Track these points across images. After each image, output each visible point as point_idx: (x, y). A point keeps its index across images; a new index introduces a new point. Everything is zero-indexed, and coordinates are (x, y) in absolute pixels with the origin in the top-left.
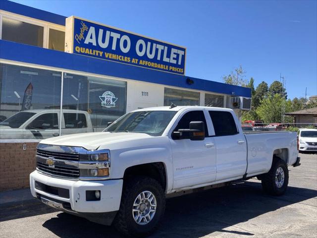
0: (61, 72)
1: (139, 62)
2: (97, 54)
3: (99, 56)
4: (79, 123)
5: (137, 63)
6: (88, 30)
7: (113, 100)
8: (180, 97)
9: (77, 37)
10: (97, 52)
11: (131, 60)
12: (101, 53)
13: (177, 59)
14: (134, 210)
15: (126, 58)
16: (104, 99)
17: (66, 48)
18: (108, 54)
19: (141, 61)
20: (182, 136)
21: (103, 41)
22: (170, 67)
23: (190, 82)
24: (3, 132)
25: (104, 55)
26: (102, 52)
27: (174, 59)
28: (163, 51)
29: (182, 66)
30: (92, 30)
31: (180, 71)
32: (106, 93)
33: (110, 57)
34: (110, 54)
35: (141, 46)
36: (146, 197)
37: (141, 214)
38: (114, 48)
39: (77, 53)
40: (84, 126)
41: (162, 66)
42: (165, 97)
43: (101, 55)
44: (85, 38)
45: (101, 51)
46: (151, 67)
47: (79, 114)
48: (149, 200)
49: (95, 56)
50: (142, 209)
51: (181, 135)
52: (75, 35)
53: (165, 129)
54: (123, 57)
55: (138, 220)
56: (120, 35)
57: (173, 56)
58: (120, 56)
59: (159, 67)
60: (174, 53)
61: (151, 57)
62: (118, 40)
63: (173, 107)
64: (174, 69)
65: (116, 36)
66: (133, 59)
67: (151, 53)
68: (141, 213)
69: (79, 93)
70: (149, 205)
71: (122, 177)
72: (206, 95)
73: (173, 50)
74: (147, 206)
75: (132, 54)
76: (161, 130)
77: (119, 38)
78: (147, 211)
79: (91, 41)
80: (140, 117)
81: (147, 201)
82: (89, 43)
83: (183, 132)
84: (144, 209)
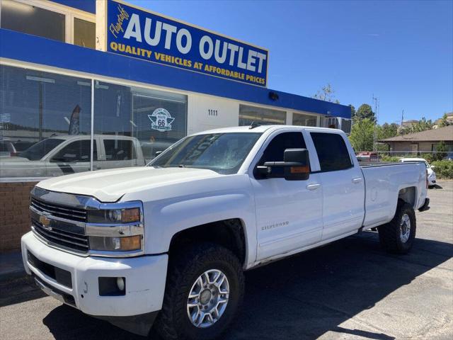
0: (91, 80)
1: (203, 67)
2: (143, 55)
3: (146, 57)
4: (119, 153)
5: (200, 68)
6: (130, 18)
7: (169, 120)
8: (260, 119)
9: (112, 29)
10: (143, 51)
11: (193, 64)
12: (149, 53)
13: (256, 65)
14: (189, 305)
15: (185, 61)
16: (154, 119)
17: (97, 44)
18: (159, 54)
19: (207, 66)
20: (271, 173)
21: (152, 36)
22: (247, 76)
23: (274, 97)
24: (4, 166)
25: (153, 55)
26: (151, 52)
27: (252, 64)
28: (237, 54)
29: (263, 75)
30: (135, 19)
31: (260, 82)
32: (157, 111)
33: (162, 59)
34: (163, 55)
35: (207, 45)
36: (211, 279)
37: (203, 309)
38: (168, 46)
39: (113, 51)
40: (126, 158)
41: (236, 75)
42: (240, 119)
43: (149, 56)
44: (125, 29)
45: (149, 50)
46: (220, 75)
47: (119, 141)
48: (216, 285)
49: (140, 57)
50: (204, 300)
51: (269, 171)
52: (109, 25)
53: (242, 162)
54: (181, 60)
55: (197, 321)
56: (176, 28)
57: (251, 60)
58: (177, 58)
59: (232, 75)
60: (253, 57)
61: (221, 60)
62: (174, 36)
63: (254, 126)
64: (252, 78)
65: (171, 29)
66: (196, 63)
67: (220, 55)
68: (203, 306)
69: (118, 110)
70: (216, 293)
71: (167, 250)
72: (294, 114)
73: (251, 53)
74: (214, 293)
75: (194, 55)
76: (237, 163)
77: (175, 32)
78: (214, 303)
79: (134, 35)
80: (204, 143)
81: (212, 286)
82: (131, 37)
83: (273, 167)
84: (208, 300)
